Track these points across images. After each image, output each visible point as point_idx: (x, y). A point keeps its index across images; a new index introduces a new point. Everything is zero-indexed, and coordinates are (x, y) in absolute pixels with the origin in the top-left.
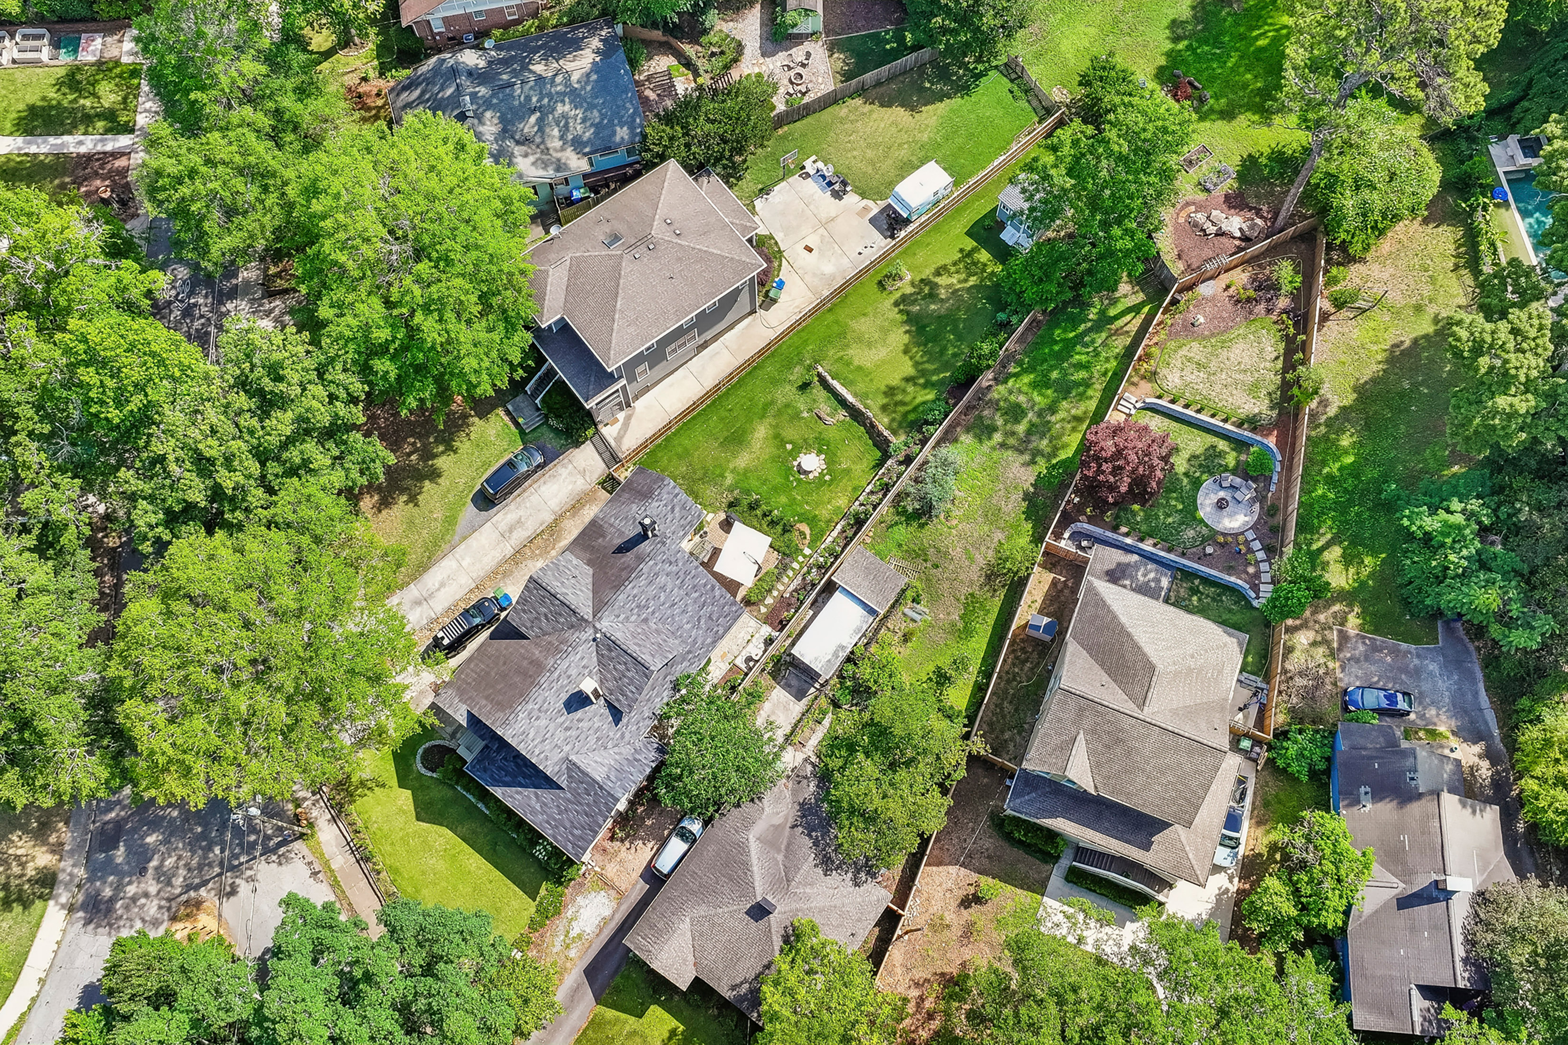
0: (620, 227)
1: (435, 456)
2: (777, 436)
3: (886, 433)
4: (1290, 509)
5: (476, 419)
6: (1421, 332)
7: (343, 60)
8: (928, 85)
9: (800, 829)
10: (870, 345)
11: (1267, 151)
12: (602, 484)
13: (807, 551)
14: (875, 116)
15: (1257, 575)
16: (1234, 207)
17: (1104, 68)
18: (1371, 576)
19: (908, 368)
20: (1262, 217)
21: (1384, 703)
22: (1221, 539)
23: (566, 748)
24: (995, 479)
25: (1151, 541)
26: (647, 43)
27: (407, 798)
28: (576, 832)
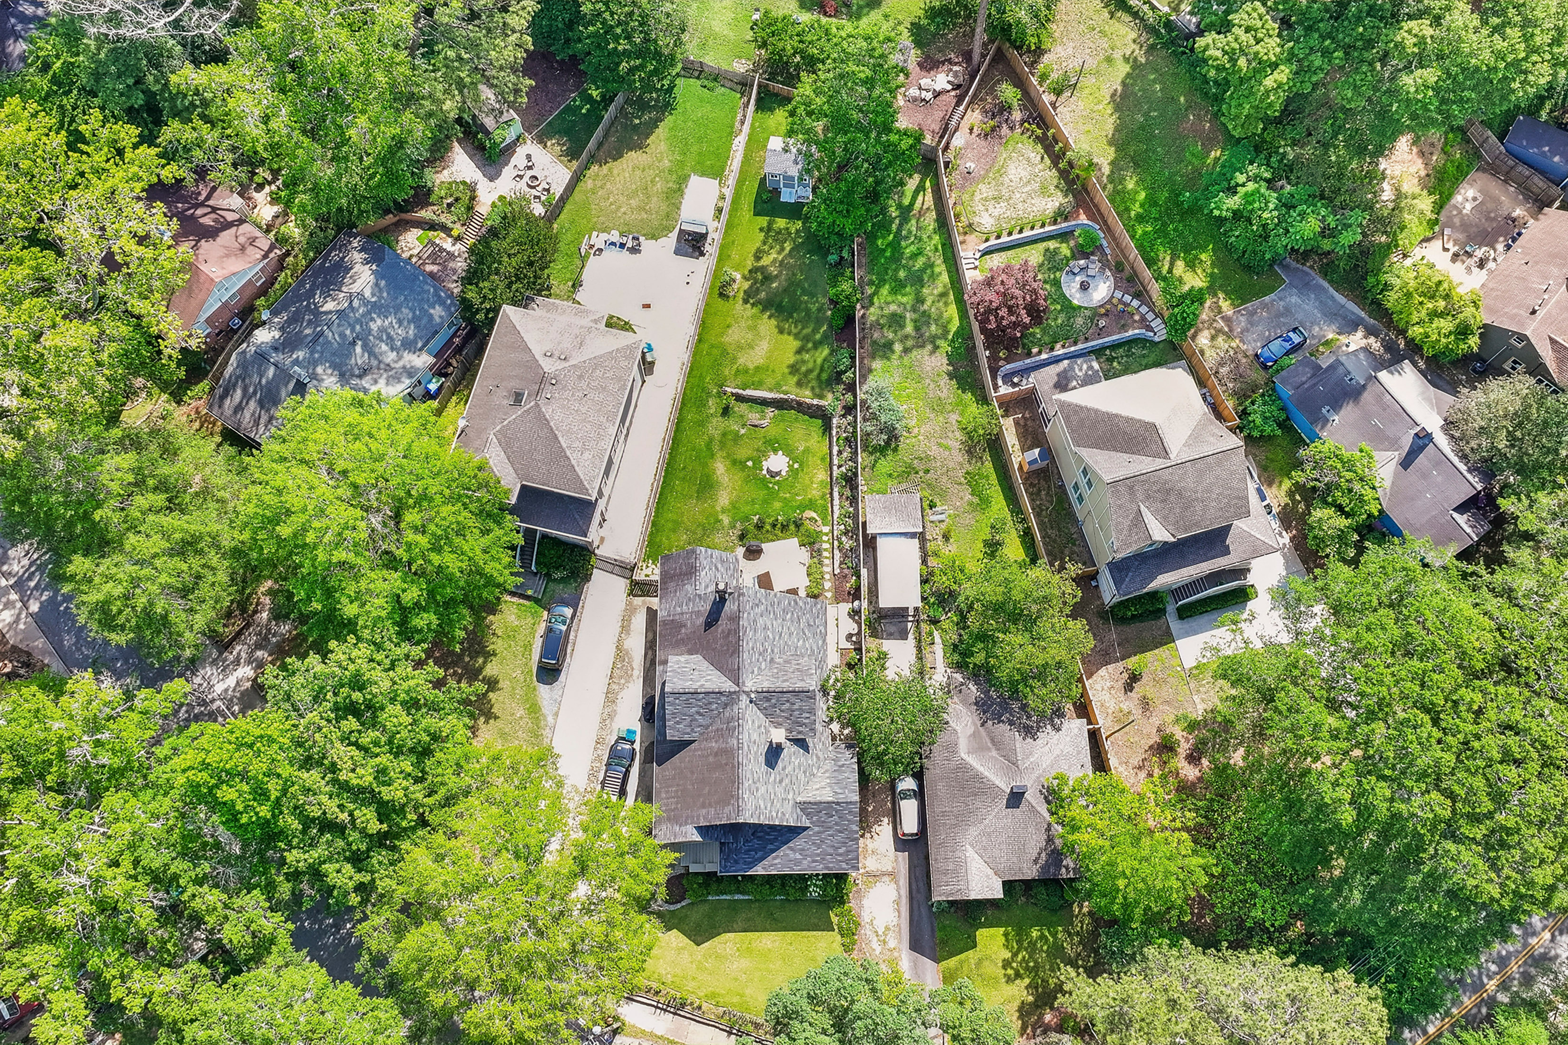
0: (515, 384)
1: (480, 670)
2: (734, 462)
3: (815, 402)
4: (1131, 257)
5: (491, 617)
6: (1122, 75)
7: (133, 413)
8: (637, 121)
9: (990, 723)
10: (751, 347)
11: (921, 13)
12: (631, 593)
13: (826, 529)
14: (615, 172)
15: (1143, 319)
16: (931, 69)
17: (770, 24)
18: (1213, 265)
19: (794, 344)
20: (956, 64)
21: (1288, 346)
22: (1103, 311)
23: (790, 796)
24: (920, 379)
25: (1058, 346)
26: (385, 230)
27: (676, 937)
28: (841, 851)
